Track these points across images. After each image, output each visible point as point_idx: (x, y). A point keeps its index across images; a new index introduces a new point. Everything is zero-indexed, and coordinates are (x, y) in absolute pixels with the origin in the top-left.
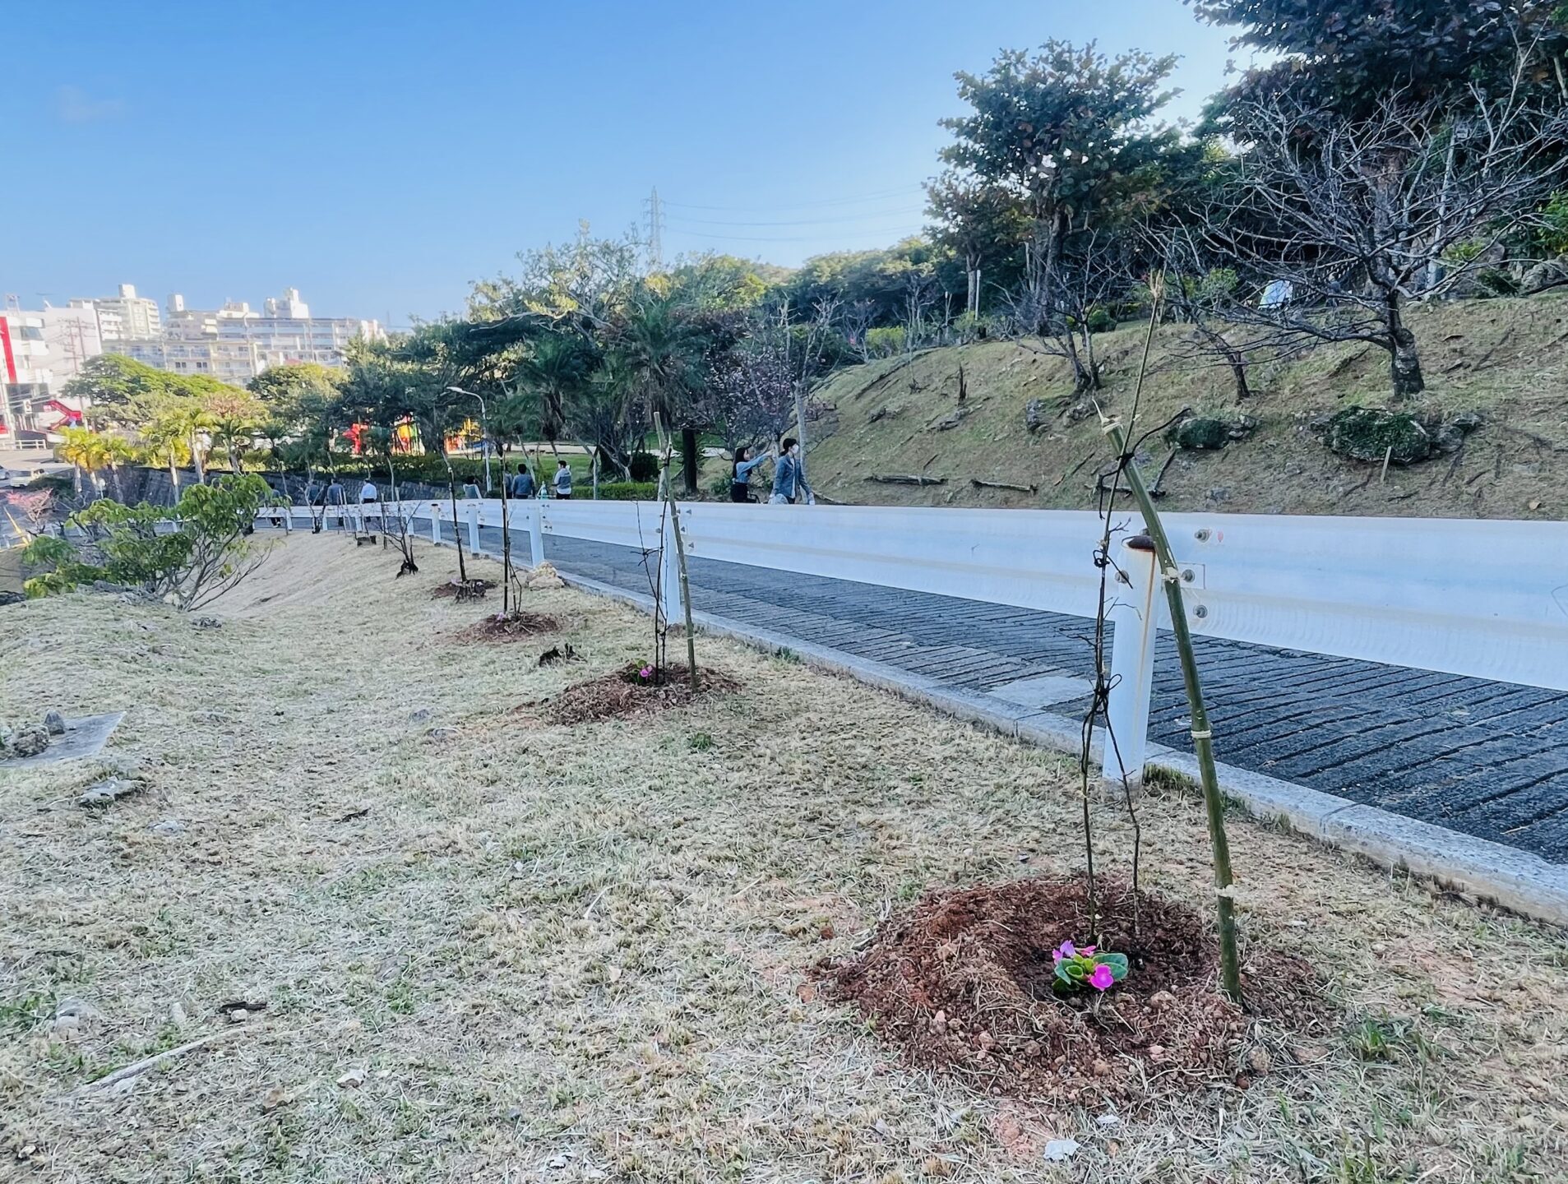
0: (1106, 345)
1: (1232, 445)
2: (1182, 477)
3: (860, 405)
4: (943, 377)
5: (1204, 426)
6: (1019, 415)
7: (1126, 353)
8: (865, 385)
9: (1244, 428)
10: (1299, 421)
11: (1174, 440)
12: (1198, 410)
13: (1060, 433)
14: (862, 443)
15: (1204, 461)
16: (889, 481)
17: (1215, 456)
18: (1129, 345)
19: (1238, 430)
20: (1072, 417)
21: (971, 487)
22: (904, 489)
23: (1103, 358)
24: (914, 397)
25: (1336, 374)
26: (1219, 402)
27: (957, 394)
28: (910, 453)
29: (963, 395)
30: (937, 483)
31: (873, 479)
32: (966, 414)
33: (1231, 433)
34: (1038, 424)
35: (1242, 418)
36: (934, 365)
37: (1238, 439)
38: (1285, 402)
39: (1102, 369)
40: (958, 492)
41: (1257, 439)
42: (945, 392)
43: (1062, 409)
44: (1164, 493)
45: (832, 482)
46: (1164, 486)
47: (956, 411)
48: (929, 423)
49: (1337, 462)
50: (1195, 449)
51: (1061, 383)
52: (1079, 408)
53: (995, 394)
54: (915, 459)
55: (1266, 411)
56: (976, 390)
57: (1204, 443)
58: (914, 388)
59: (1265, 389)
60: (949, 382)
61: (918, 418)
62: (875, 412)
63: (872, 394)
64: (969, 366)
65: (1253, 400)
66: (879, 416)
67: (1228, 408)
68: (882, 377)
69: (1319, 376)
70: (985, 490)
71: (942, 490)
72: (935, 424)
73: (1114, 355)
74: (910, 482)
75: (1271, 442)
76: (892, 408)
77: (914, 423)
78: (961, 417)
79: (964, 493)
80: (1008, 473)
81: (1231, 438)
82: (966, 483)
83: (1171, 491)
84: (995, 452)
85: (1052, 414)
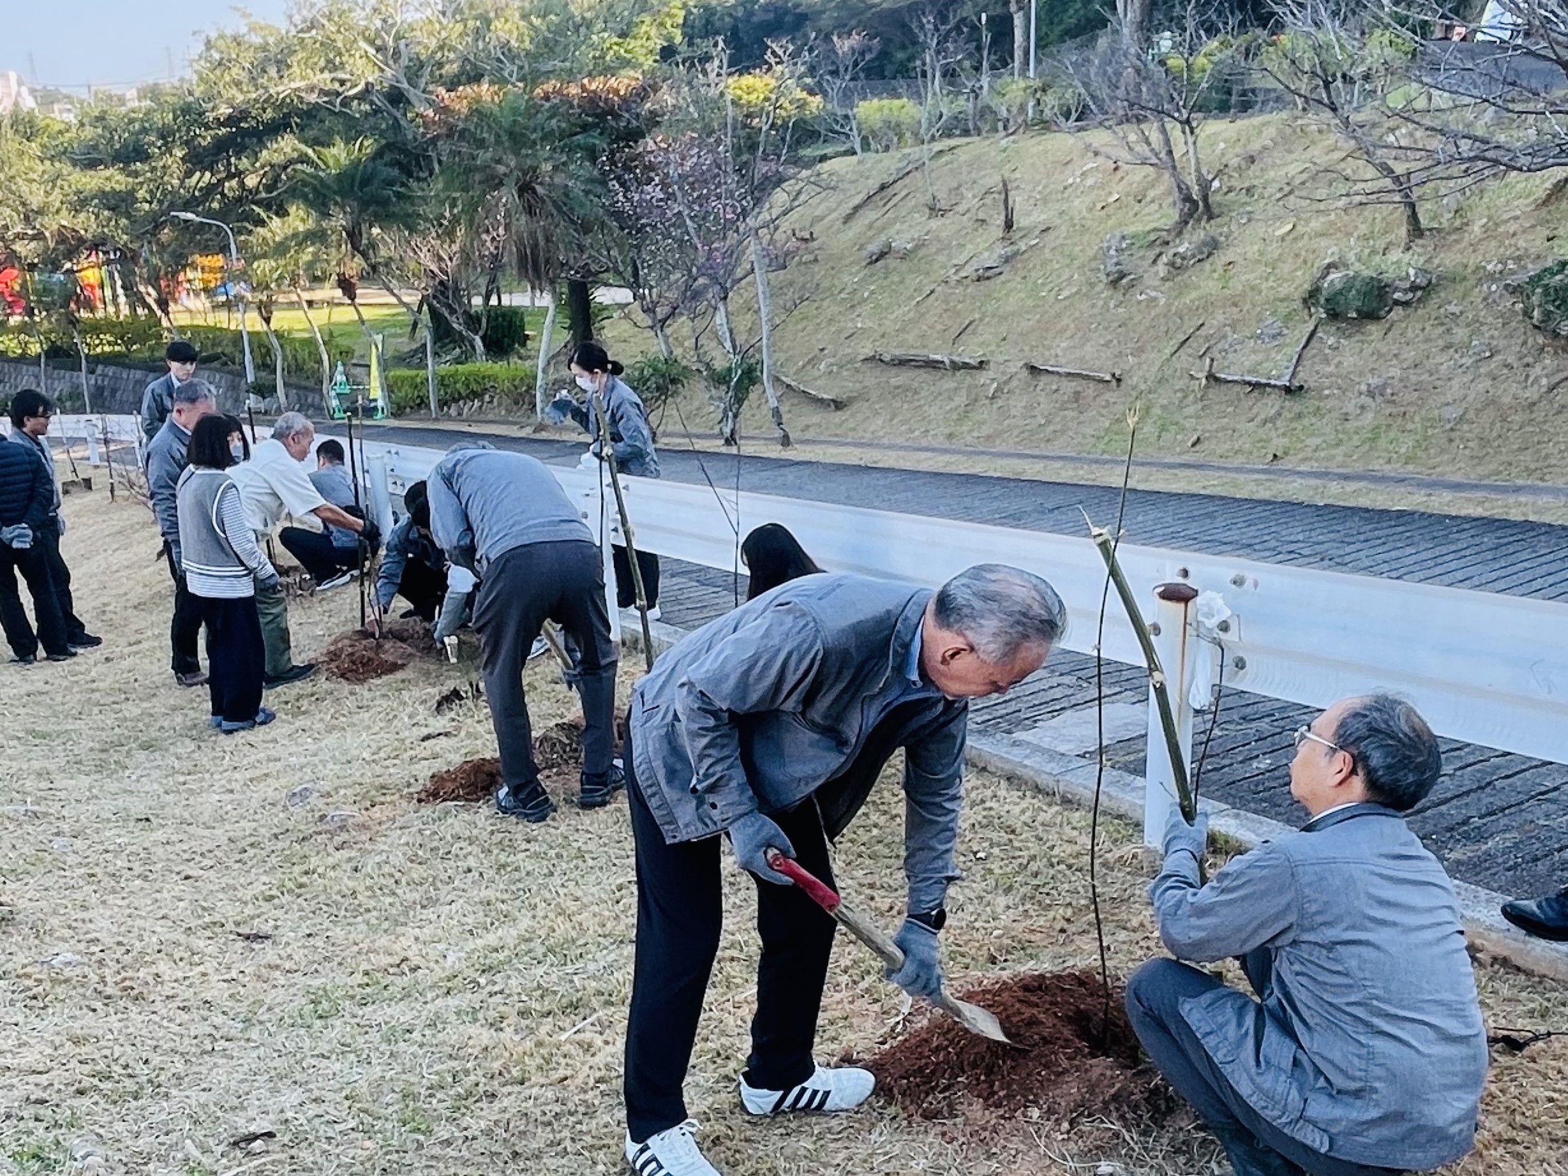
0: (1222, 145)
1: (1398, 313)
2: (1326, 361)
3: (850, 234)
4: (979, 190)
5: (1358, 284)
6: (1095, 258)
7: (1252, 159)
8: (857, 200)
9: (1414, 288)
10: (1492, 277)
11: (1316, 304)
12: (1351, 257)
13: (1155, 289)
14: (857, 297)
15: (1359, 337)
16: (902, 363)
17: (1374, 330)
18: (1256, 146)
19: (1405, 291)
20: (1172, 264)
21: (1025, 373)
22: (923, 375)
23: (1218, 166)
24: (935, 224)
25: (1546, 202)
26: (1381, 244)
27: (1001, 220)
28: (931, 318)
29: (1009, 225)
30: (974, 368)
31: (875, 360)
32: (1016, 253)
33: (1396, 296)
34: (1122, 275)
35: (1412, 272)
36: (965, 170)
37: (1406, 304)
38: (1474, 247)
39: (1216, 184)
40: (1006, 383)
41: (1434, 301)
42: (981, 216)
43: (1157, 251)
44: (1301, 388)
45: (813, 362)
46: (1302, 377)
47: (1001, 250)
48: (959, 268)
49: (1541, 340)
50: (1347, 320)
51: (1155, 206)
52: (1181, 250)
53: (1058, 222)
54: (939, 327)
55: (1448, 260)
56: (1029, 214)
57: (1358, 311)
58: (934, 210)
59: (1445, 224)
60: (988, 200)
61: (941, 258)
62: (874, 247)
63: (869, 215)
64: (1017, 175)
65: (1427, 242)
66: (882, 255)
67: (1395, 255)
68: (883, 187)
69: (1522, 205)
70: (1044, 379)
71: (983, 377)
72: (968, 271)
73: (1234, 162)
74: (933, 365)
75: (1452, 308)
76: (901, 242)
77: (936, 266)
78: (1007, 260)
79: (1014, 383)
80: (1078, 353)
81: (1397, 303)
82: (1016, 366)
83: (1312, 385)
84: (1058, 315)
85: (1142, 258)
